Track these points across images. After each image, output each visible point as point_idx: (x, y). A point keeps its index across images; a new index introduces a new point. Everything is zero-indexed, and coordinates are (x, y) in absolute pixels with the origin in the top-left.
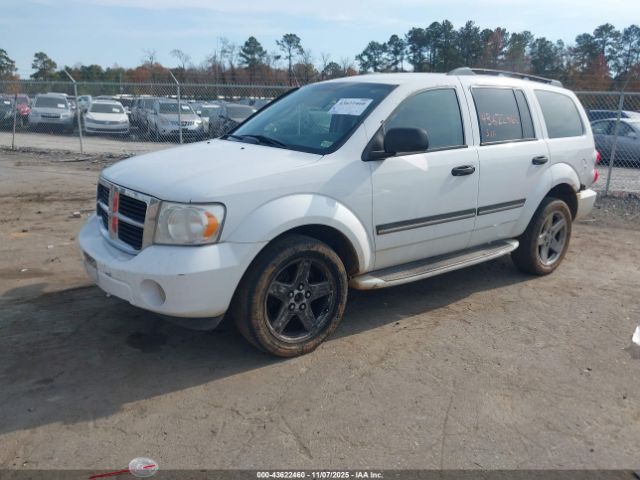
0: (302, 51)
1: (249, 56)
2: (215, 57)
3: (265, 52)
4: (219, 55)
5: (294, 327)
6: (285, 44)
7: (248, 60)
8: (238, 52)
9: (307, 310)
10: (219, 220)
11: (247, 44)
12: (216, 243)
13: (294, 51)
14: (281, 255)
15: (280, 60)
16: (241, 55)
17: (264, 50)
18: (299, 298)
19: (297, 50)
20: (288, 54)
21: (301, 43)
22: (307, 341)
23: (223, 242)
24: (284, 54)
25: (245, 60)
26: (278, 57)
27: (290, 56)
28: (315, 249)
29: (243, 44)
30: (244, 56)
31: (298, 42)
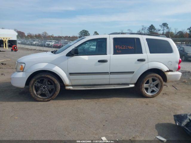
0: (168, 28)
1: (150, 30)
2: (140, 31)
3: (156, 29)
4: (141, 30)
5: (43, 95)
6: (163, 26)
7: (150, 31)
8: (147, 29)
9: (47, 91)
10: (24, 67)
11: (150, 27)
12: (23, 72)
13: (165, 28)
14: (37, 77)
15: (160, 31)
16: (148, 30)
17: (155, 28)
18: (44, 88)
19: (166, 28)
20: (163, 29)
21: (168, 26)
22: (46, 99)
23: (25, 72)
24: (162, 29)
25: (149, 31)
26: (160, 30)
27: (164, 29)
28: (47, 76)
29: (149, 27)
30: (149, 30)
31: (167, 25)
